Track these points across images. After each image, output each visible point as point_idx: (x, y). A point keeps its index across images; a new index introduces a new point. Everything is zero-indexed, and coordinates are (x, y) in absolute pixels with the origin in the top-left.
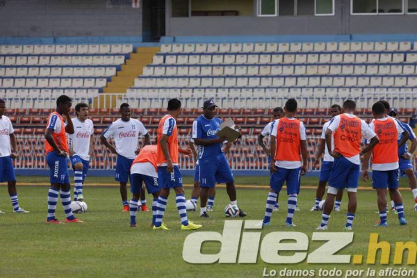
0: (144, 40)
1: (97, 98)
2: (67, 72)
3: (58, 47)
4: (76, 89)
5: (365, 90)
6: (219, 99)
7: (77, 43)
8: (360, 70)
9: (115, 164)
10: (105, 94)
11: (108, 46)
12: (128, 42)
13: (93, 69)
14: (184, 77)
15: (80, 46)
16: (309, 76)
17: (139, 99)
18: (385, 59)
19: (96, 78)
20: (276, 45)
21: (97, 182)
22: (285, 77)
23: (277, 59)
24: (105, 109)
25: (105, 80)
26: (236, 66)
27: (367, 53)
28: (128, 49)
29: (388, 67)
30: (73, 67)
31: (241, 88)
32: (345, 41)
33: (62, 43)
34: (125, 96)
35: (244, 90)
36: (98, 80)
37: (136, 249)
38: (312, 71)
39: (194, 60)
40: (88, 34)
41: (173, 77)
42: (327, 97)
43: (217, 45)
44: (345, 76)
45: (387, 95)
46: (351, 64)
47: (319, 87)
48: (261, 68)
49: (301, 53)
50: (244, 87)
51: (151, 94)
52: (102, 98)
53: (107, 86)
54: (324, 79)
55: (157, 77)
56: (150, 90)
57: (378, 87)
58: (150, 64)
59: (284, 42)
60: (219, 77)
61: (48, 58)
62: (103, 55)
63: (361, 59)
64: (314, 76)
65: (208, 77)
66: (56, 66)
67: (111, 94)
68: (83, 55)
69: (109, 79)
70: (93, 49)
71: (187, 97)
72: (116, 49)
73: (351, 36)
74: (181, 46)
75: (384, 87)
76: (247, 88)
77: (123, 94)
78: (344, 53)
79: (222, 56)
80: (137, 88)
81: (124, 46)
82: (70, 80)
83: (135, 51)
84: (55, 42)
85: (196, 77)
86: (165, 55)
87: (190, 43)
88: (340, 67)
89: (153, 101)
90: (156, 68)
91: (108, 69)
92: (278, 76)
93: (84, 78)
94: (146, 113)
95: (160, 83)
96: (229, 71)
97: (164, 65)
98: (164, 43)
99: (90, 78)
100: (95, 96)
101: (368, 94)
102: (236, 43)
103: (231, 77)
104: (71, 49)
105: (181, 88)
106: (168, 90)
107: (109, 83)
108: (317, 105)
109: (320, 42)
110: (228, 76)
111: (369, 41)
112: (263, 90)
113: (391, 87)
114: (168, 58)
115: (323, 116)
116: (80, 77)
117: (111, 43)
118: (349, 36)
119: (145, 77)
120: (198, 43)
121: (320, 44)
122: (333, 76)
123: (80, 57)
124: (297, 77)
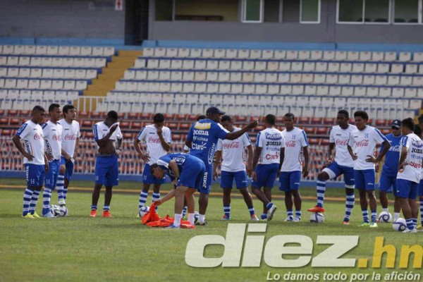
0: (127, 43)
1: (77, 100)
2: (47, 74)
3: (38, 47)
4: (55, 91)
5: (349, 100)
6: (200, 105)
7: (58, 44)
8: (344, 80)
9: (94, 168)
10: (85, 97)
11: (90, 49)
12: (110, 45)
13: (73, 71)
14: (166, 82)
15: (61, 48)
16: (293, 85)
17: (120, 103)
18: (370, 69)
19: (76, 80)
20: (259, 52)
21: (74, 186)
22: (268, 84)
23: (261, 66)
24: (84, 112)
25: (85, 83)
26: (219, 72)
27: (353, 62)
28: (110, 52)
29: (373, 77)
30: (54, 68)
31: (223, 95)
32: (329, 50)
33: (43, 44)
34: (105, 99)
35: (226, 97)
36: (78, 82)
37: (115, 256)
38: (295, 79)
39: (176, 65)
40: (69, 35)
41: (154, 81)
42: (311, 105)
43: (200, 51)
44: (330, 85)
45: (371, 105)
46: (335, 73)
47: (302, 96)
48: (245, 74)
49: (285, 61)
50: (227, 94)
51: (132, 98)
52: (82, 100)
53: (87, 89)
54: (307, 87)
55: (138, 81)
56: (131, 94)
57: (362, 97)
58: (132, 67)
59: (268, 49)
60: (201, 82)
61: (28, 58)
62: (85, 57)
63: (345, 68)
64: (298, 84)
65: (190, 82)
66: (36, 67)
67: (91, 97)
68: (64, 57)
69: (89, 82)
70: (74, 51)
71: (168, 102)
72: (97, 51)
73: (336, 45)
74: (164, 50)
75: (369, 98)
76: (229, 95)
77: (103, 98)
78: (328, 62)
79: (204, 62)
80: (118, 92)
81: (106, 49)
82: (50, 82)
83: (116, 54)
84: (36, 43)
85: (178, 82)
86: (147, 59)
87: (172, 48)
88: (324, 76)
89: (134, 105)
90: (138, 72)
91: (89, 71)
92: (262, 84)
93: (64, 80)
94: (126, 117)
95: (142, 87)
96: (212, 77)
97: (146, 69)
98: (146, 46)
99: (70, 80)
100: (75, 99)
101: (352, 104)
102: (220, 49)
103: (213, 83)
104: (52, 51)
105: (163, 93)
106: (149, 95)
107: (89, 86)
108: (300, 113)
109: (304, 49)
110: (210, 82)
111: (354, 51)
112: (245, 97)
113: (375, 98)
114: (150, 62)
115: (306, 125)
116: (60, 79)
117: (92, 45)
118: (334, 45)
119: (127, 81)
120: (181, 47)
121: (305, 52)
122: (317, 85)
123: (61, 59)
124: (280, 85)
